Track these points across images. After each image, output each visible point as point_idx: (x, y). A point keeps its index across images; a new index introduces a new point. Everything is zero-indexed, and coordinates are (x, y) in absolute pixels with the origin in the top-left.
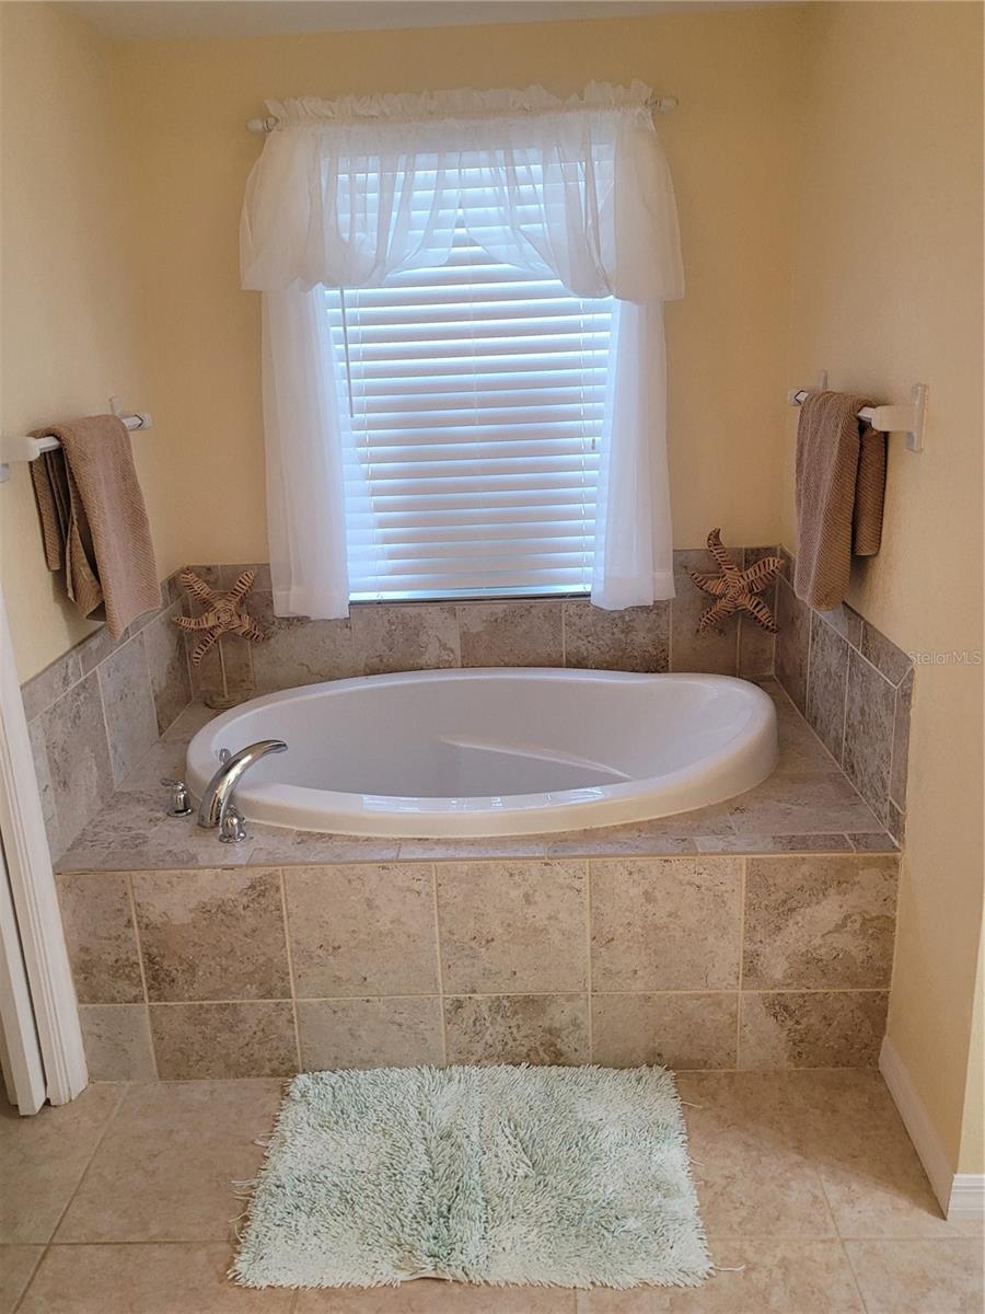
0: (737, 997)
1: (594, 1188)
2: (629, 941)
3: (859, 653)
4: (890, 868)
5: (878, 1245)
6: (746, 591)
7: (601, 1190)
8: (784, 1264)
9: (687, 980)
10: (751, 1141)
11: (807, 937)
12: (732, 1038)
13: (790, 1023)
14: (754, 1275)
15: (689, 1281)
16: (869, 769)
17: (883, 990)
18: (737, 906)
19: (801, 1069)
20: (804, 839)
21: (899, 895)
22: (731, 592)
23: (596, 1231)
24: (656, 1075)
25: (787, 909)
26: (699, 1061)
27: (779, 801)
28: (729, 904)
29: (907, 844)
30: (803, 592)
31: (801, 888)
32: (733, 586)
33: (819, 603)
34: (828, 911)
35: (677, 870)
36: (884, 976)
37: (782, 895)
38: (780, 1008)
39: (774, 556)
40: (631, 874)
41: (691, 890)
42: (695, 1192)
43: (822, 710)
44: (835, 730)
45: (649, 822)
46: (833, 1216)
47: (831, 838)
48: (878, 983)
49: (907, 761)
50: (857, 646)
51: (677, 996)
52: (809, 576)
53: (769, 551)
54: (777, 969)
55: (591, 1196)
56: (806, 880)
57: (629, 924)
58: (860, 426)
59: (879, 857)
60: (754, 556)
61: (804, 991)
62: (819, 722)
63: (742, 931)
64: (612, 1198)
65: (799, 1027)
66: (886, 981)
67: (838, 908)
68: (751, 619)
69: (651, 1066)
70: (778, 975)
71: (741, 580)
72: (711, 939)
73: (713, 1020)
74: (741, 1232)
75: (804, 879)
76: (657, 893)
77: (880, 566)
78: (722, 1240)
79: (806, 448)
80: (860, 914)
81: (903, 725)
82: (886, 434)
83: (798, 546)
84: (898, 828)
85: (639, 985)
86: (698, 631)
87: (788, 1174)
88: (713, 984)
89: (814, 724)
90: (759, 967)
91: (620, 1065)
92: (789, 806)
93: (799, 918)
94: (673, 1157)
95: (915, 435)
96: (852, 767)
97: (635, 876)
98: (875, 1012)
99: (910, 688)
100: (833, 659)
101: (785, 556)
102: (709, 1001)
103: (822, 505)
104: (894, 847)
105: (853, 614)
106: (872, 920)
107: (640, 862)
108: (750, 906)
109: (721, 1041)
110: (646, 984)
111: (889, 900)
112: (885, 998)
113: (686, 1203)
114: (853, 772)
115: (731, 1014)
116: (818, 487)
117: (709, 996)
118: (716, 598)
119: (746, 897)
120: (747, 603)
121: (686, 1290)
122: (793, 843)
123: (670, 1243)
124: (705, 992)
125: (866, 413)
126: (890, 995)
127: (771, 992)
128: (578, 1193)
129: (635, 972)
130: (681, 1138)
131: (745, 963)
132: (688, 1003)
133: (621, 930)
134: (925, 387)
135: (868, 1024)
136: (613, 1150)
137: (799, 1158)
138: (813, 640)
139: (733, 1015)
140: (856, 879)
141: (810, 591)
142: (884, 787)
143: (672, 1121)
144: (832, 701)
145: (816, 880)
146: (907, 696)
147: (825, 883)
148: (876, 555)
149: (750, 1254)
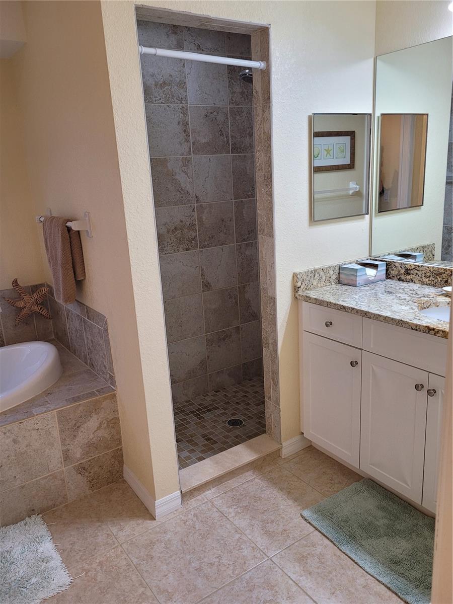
0: (63, 471)
1: (14, 574)
2: (9, 464)
3: (86, 319)
4: (113, 398)
5: (134, 540)
6: (35, 303)
7: (17, 574)
8: (101, 564)
9: (40, 472)
10: (79, 526)
11: (87, 436)
12: (64, 489)
13: (86, 474)
14: (89, 574)
15: (63, 589)
16: (99, 364)
17: (120, 447)
18: (56, 433)
19: (95, 491)
20: (78, 397)
21: (118, 408)
22: (28, 305)
23: (18, 590)
24: (33, 519)
25: (77, 428)
26: (51, 506)
27: (66, 386)
28: (52, 433)
29: (118, 388)
30: (59, 298)
31: (81, 417)
32: (28, 302)
33: (66, 301)
34: (93, 423)
35: (26, 425)
36: (119, 441)
37: (74, 422)
38: (81, 469)
39: (44, 287)
40: (5, 433)
41: (34, 432)
42: (59, 556)
43: (77, 346)
44: (83, 352)
45: (9, 410)
46: (116, 538)
47: (89, 393)
48: (118, 445)
49: (111, 355)
50: (85, 316)
51: (36, 481)
52: (60, 292)
53: (42, 285)
54: (78, 453)
55: (13, 579)
56: (82, 413)
57: (8, 457)
58: (68, 230)
59: (108, 395)
60: (35, 288)
61: (90, 458)
62: (76, 352)
63: (60, 442)
64: (23, 575)
65: (90, 474)
66: (120, 443)
67: (97, 421)
68: (39, 315)
69: (30, 517)
70: (78, 456)
71: (32, 299)
72: (47, 450)
73: (54, 485)
74: (81, 561)
75: (81, 412)
76: (19, 439)
77: (87, 283)
78: (74, 568)
79: (48, 240)
80: (106, 420)
81: (107, 342)
82: (78, 231)
83: (53, 280)
84: (113, 382)
85: (18, 482)
86: (16, 325)
87: (97, 531)
88: (52, 470)
89: (75, 353)
90: (70, 455)
91: (15, 522)
92: (70, 387)
93: (82, 429)
94: (47, 547)
95: (89, 231)
96: (93, 365)
97: (8, 434)
98: (119, 457)
99: (107, 327)
100: (77, 324)
101: (49, 286)
102: (51, 477)
103: (59, 262)
104: (113, 390)
105: (81, 304)
106: (110, 421)
107: (8, 427)
108: (62, 431)
109: (59, 493)
110: (21, 481)
111: (116, 411)
112: (121, 450)
113: (57, 561)
114: (93, 367)
115: (61, 480)
116: (56, 255)
117: (51, 475)
118: (21, 309)
119: (59, 427)
120: (36, 308)
121: (62, 593)
122: (74, 400)
123: (52, 579)
124: (50, 474)
125: (69, 224)
126: (123, 448)
127: (77, 464)
128: (6, 580)
129: (15, 477)
130: (49, 538)
131: (63, 455)
132: (42, 482)
133: (4, 461)
134: (89, 213)
135: (117, 463)
136: (19, 557)
137: (100, 524)
138: (68, 318)
139: (63, 480)
140: (102, 406)
141: (62, 297)
142: (105, 368)
143: (44, 533)
144: (80, 341)
145: (86, 411)
146: (106, 330)
147: (90, 412)
148: (85, 279)
149: (86, 567)
